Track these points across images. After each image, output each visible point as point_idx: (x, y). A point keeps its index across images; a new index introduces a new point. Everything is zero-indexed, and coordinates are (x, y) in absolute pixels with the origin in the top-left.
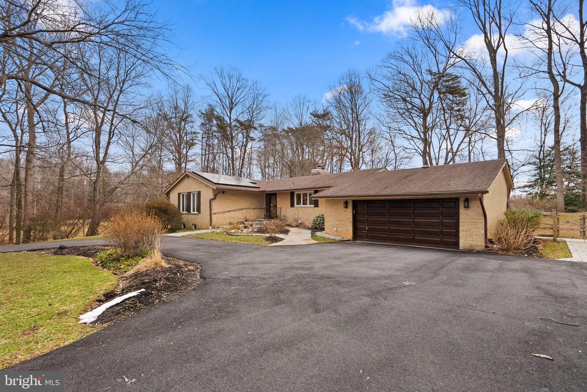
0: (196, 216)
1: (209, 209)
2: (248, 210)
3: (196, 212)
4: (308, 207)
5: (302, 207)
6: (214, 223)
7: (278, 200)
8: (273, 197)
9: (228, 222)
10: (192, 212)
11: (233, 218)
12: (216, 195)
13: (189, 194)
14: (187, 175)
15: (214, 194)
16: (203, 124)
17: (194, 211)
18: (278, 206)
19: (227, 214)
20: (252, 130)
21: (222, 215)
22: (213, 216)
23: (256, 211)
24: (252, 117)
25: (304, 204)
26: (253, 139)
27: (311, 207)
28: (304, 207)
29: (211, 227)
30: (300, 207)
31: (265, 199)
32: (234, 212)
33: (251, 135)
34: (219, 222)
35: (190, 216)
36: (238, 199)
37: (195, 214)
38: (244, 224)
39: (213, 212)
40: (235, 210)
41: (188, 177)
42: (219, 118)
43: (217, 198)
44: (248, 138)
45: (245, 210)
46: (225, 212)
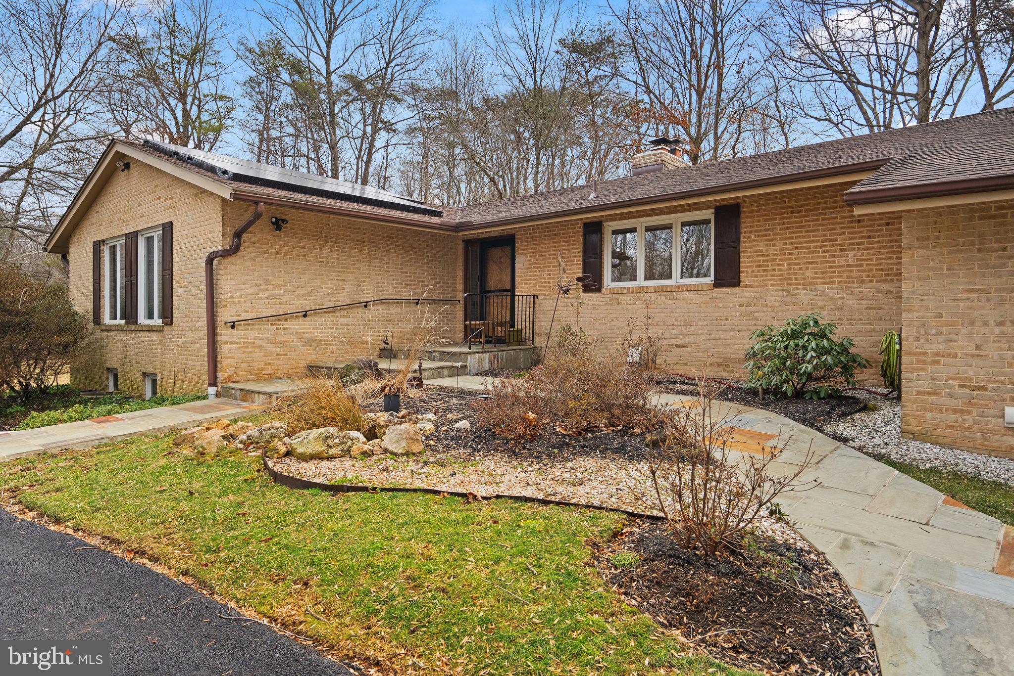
0: (154, 336)
1: (204, 304)
2: (394, 309)
3: (157, 321)
4: (679, 289)
5: (642, 290)
6: (230, 371)
7: (521, 262)
8: (496, 253)
9: (303, 364)
10: (142, 319)
11: (325, 343)
12: (238, 235)
13: (132, 238)
14: (120, 156)
15: (231, 231)
16: (251, 80)
17: (150, 316)
18: (521, 289)
19: (296, 325)
20: (388, 103)
21: (269, 331)
22: (225, 335)
23: (426, 311)
24: (390, 62)
25: (650, 275)
26: (389, 127)
27: (695, 289)
28: (657, 290)
29: (212, 390)
30: (631, 291)
31: (461, 262)
32: (329, 317)
33: (387, 115)
34: (256, 366)
35: (135, 338)
36: (349, 261)
37: (150, 329)
38: (379, 374)
39: (225, 315)
40: (333, 309)
41: (127, 166)
42: (296, 67)
43: (246, 249)
44: (379, 124)
45: (381, 308)
46: (287, 317)
